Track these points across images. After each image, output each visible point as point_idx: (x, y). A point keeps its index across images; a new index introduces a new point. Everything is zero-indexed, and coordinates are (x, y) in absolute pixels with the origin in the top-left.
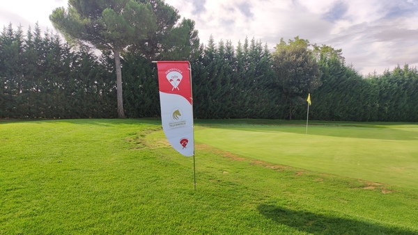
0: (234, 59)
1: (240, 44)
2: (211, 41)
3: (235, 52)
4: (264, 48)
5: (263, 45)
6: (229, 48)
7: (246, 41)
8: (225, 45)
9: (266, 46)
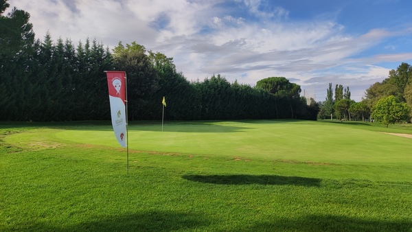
0: (75, 58)
1: (80, 44)
2: (48, 37)
3: (76, 52)
4: (105, 50)
5: (105, 48)
6: (69, 47)
7: (88, 41)
8: (64, 43)
9: (108, 49)
